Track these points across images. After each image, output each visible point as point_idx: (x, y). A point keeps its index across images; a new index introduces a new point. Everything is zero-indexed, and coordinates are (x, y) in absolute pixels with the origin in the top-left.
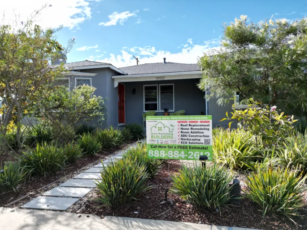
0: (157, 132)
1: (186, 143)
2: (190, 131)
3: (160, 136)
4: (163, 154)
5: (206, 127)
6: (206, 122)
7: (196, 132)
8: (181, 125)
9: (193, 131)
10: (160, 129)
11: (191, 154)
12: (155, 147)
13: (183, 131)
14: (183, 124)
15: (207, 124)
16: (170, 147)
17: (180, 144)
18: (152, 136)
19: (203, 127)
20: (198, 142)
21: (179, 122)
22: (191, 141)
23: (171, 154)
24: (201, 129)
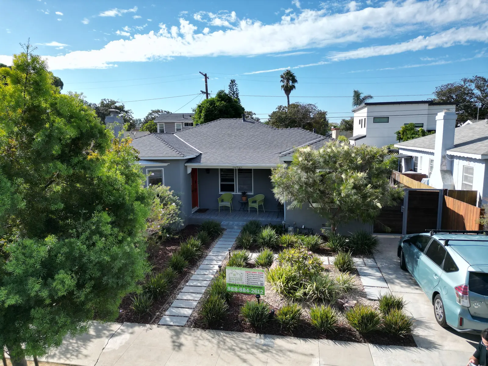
0: (233, 277)
1: (250, 284)
2: (252, 277)
3: (235, 279)
4: (236, 289)
5: (261, 276)
6: (262, 273)
7: (256, 279)
8: (247, 274)
9: (254, 278)
10: (234, 275)
11: (252, 290)
12: (232, 285)
13: (248, 277)
14: (248, 273)
15: (262, 274)
16: (241, 286)
17: (246, 284)
18: (230, 279)
19: (259, 276)
20: (257, 284)
21: (246, 272)
22: (253, 284)
23: (241, 290)
24: (258, 277)
